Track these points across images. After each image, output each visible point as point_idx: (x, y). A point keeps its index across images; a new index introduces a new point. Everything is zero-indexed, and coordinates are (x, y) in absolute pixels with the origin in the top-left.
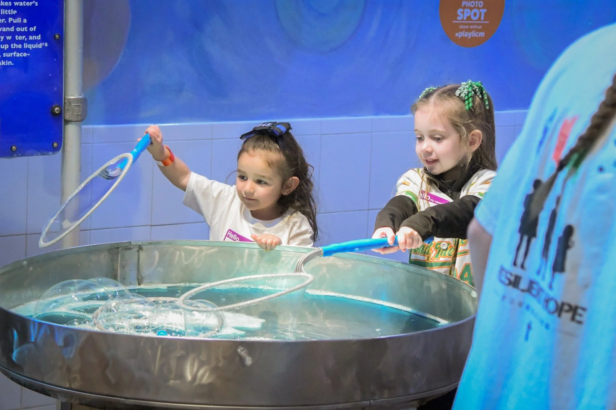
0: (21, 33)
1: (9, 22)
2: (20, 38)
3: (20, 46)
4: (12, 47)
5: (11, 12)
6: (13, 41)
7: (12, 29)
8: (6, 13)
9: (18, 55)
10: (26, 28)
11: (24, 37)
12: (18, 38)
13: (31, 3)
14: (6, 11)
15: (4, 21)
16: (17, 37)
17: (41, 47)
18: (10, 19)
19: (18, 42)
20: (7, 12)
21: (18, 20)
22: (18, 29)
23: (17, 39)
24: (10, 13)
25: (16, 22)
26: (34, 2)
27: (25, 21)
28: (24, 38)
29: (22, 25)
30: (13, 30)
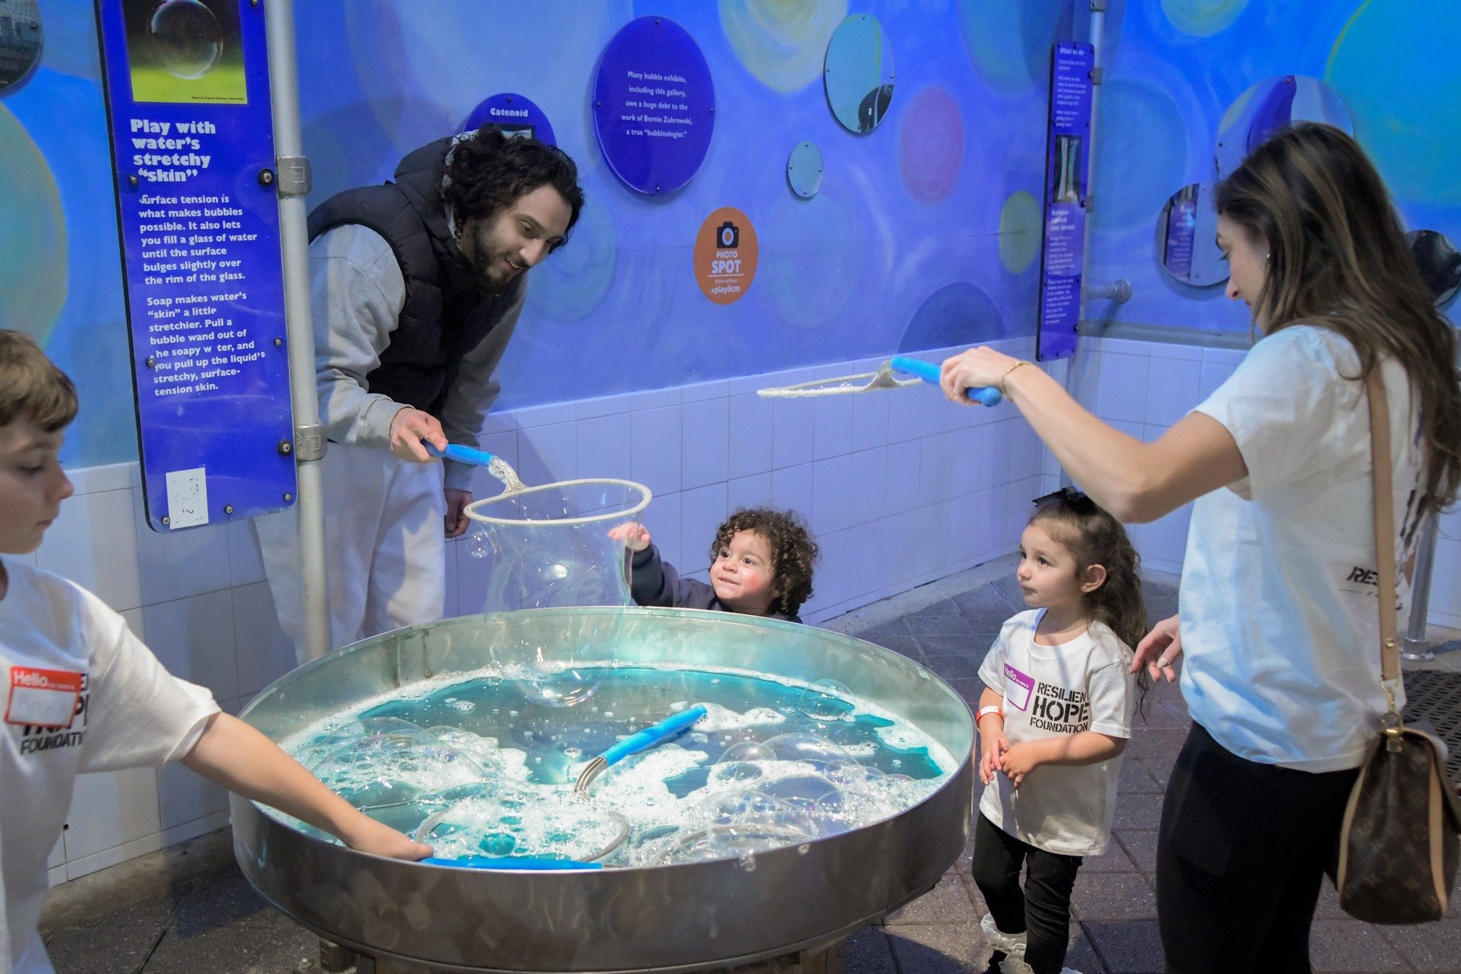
0: (224, 342)
1: (207, 326)
2: (225, 348)
3: (225, 360)
4: (214, 363)
5: (207, 311)
6: (215, 353)
7: (211, 336)
8: (201, 314)
9: (224, 373)
10: (232, 333)
11: (230, 346)
12: (221, 348)
13: (237, 296)
14: (200, 310)
15: (198, 326)
16: (219, 347)
17: (256, 359)
18: (206, 321)
19: (222, 355)
20: (202, 312)
21: (220, 322)
22: (221, 336)
23: (219, 350)
24: (206, 313)
25: (216, 325)
26: (240, 293)
27: (230, 323)
28: (231, 348)
29: (225, 329)
30: (213, 338)
